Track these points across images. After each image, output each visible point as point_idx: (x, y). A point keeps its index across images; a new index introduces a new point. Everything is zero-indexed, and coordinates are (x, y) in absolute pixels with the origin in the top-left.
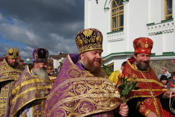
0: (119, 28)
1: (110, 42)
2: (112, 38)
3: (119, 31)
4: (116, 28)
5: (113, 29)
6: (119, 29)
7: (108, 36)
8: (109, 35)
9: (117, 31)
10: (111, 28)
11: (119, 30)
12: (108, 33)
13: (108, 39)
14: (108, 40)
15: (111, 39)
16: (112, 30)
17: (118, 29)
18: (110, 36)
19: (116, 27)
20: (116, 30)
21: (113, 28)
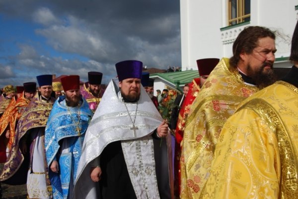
0: (241, 17)
1: (226, 44)
2: (231, 36)
3: (243, 23)
4: (237, 19)
5: (231, 20)
6: (243, 19)
7: (223, 34)
8: (224, 32)
9: (239, 24)
10: (227, 18)
11: (241, 21)
12: (222, 29)
13: (222, 38)
14: (223, 40)
15: (227, 39)
16: (231, 23)
17: (239, 20)
18: (227, 33)
19: (236, 17)
20: (236, 21)
21: (232, 18)
